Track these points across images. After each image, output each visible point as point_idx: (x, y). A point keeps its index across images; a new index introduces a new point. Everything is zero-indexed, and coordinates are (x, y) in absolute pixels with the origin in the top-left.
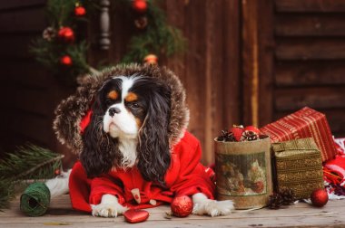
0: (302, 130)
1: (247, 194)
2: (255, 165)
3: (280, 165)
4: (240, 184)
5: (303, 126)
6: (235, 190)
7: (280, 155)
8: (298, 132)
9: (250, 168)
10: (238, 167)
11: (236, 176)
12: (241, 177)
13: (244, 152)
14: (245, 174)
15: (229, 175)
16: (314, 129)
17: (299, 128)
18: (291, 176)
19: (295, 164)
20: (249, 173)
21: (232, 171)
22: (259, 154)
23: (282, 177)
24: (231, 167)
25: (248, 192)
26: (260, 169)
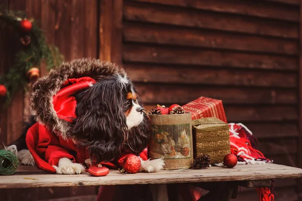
0: (206, 111)
1: (177, 157)
2: (184, 133)
3: (199, 135)
4: (172, 149)
5: (207, 109)
6: (168, 154)
7: (199, 127)
8: (203, 113)
9: (180, 136)
10: (171, 135)
11: (169, 143)
12: (173, 143)
13: (176, 123)
14: (176, 141)
15: (163, 142)
16: (214, 112)
17: (204, 110)
18: (206, 145)
19: (210, 134)
20: (179, 140)
21: (166, 138)
22: (186, 125)
23: (200, 145)
24: (165, 135)
25: (178, 156)
26: (187, 137)
